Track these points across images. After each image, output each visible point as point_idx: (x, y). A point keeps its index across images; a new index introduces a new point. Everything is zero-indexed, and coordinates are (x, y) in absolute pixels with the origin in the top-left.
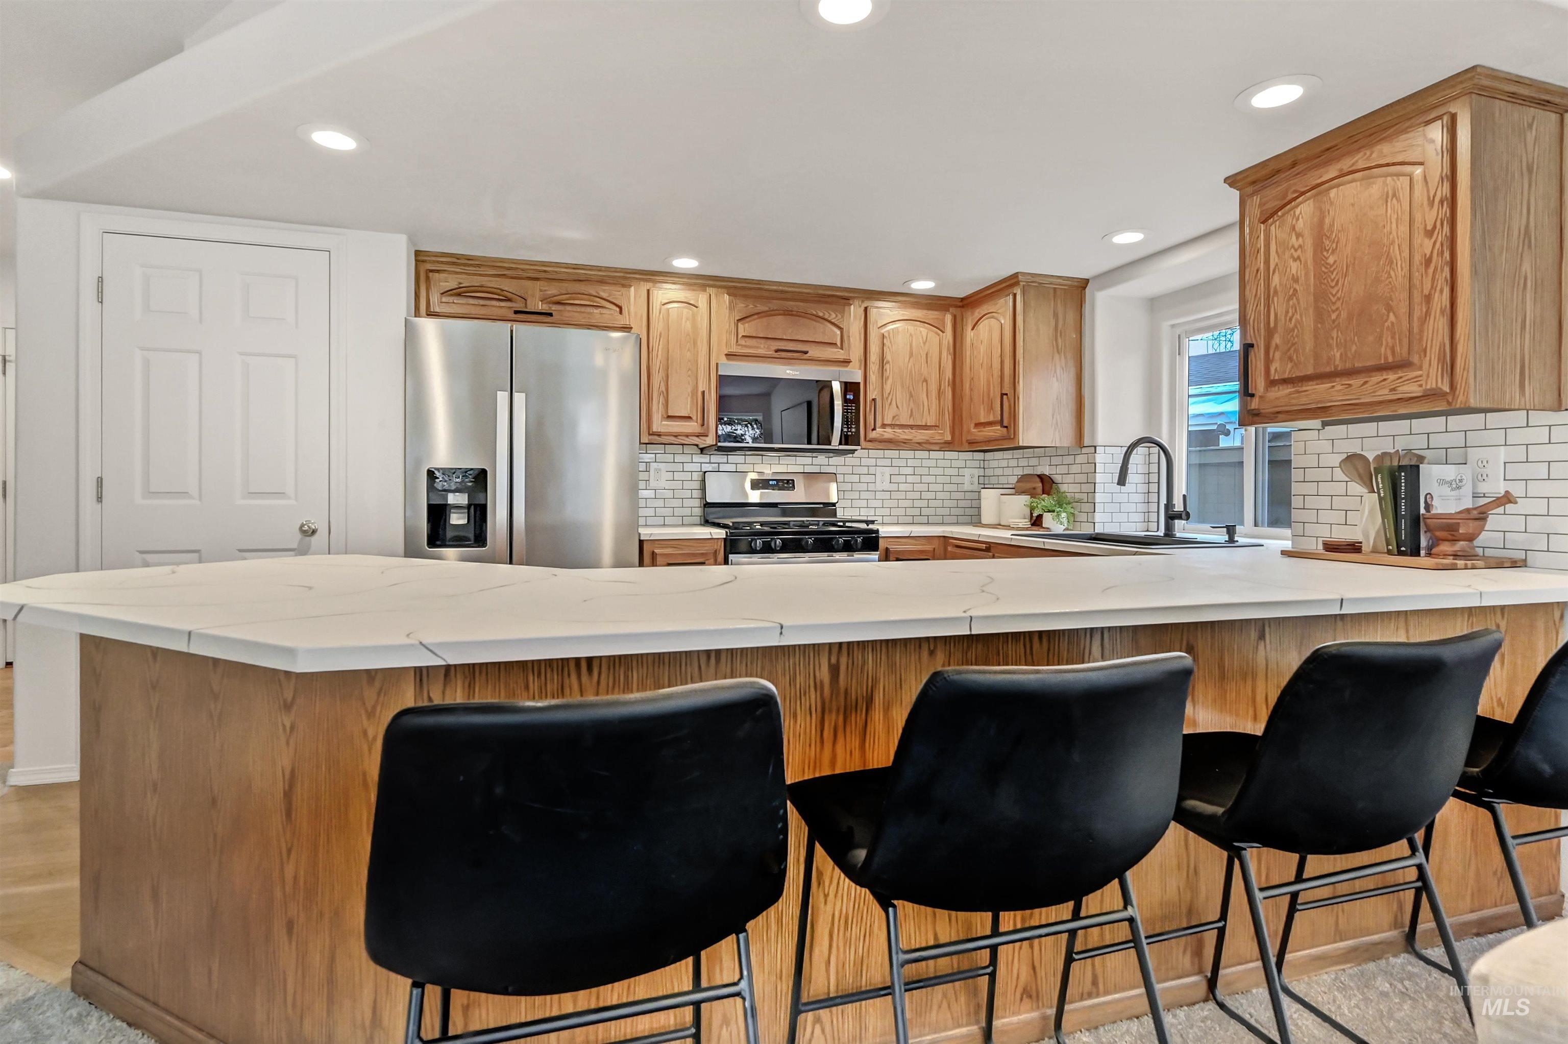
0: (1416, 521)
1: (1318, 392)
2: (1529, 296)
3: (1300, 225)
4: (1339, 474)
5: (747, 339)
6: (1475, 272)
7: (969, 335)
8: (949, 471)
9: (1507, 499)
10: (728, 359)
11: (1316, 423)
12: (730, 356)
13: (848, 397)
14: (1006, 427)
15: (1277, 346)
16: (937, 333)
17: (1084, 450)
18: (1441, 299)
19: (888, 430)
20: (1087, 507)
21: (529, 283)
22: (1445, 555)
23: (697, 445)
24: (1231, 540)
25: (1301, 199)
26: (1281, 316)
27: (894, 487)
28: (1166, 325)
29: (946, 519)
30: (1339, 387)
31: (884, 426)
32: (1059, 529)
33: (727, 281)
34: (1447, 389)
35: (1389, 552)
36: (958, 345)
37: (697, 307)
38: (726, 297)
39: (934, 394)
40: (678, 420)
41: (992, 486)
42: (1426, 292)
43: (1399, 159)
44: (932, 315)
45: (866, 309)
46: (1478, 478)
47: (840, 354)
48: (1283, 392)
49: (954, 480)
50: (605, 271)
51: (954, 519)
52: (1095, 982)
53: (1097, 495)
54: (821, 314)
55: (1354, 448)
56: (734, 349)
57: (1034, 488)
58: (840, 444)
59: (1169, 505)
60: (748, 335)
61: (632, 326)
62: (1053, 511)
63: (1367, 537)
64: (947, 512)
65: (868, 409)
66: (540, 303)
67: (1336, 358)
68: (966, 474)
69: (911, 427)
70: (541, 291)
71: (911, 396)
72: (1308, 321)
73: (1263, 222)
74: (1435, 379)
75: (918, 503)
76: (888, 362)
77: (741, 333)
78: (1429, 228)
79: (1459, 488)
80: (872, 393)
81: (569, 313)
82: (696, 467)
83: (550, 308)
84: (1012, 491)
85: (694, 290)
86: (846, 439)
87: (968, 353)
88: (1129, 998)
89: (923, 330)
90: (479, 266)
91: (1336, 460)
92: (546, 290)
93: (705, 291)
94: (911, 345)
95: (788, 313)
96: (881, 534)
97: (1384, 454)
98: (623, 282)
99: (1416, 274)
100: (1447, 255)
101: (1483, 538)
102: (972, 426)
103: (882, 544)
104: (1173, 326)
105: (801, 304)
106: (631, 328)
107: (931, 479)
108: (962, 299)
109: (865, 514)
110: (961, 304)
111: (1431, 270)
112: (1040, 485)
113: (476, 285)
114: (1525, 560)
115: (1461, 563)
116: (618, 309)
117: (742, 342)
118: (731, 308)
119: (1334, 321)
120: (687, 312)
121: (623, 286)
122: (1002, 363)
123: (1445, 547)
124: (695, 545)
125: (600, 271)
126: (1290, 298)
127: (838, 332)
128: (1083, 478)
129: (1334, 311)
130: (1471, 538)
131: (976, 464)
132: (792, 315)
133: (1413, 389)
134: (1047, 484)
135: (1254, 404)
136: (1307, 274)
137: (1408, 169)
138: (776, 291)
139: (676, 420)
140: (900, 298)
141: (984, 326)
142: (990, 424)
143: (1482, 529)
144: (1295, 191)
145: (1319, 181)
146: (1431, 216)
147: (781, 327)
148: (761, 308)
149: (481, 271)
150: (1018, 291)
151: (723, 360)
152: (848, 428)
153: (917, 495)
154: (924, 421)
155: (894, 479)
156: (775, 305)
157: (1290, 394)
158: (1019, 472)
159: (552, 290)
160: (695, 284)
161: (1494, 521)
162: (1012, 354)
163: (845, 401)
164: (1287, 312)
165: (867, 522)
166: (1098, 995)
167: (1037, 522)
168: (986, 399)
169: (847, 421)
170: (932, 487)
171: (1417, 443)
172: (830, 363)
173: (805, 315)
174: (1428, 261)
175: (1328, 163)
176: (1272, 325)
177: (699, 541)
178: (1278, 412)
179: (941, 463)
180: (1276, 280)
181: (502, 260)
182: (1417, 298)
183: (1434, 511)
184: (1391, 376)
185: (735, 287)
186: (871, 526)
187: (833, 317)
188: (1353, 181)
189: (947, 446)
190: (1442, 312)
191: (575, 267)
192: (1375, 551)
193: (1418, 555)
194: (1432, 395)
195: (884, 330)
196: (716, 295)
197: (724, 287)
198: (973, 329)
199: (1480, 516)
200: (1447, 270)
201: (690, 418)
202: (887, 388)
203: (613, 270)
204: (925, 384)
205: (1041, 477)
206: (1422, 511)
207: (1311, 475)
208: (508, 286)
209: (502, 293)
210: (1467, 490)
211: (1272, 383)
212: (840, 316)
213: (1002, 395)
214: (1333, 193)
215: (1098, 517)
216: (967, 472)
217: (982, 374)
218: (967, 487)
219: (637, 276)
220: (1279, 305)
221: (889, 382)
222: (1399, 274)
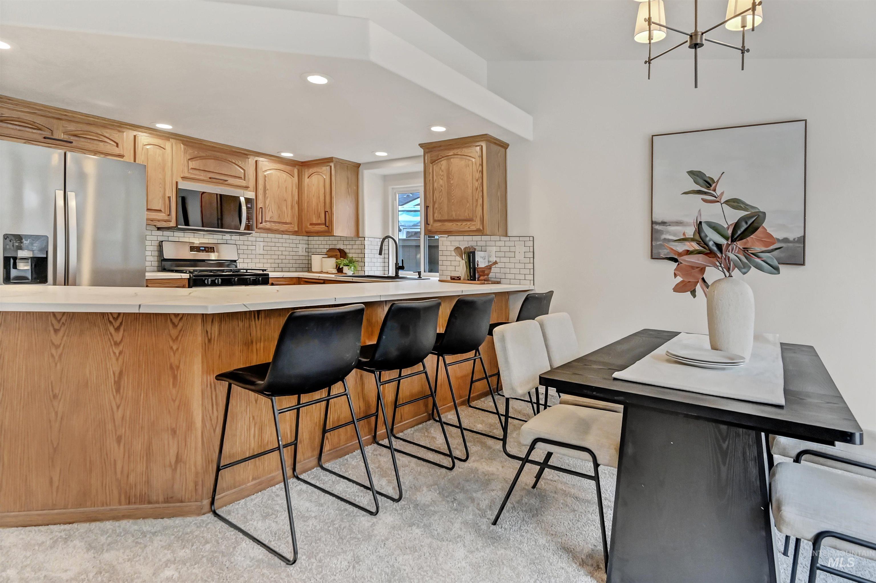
0: (474, 269)
1: (449, 226)
2: (500, 202)
3: (443, 168)
4: (453, 253)
5: (193, 170)
6: (488, 195)
7: (306, 181)
8: (291, 245)
9: (496, 263)
10: (183, 180)
11: (446, 236)
12: (183, 178)
13: (248, 206)
14: (328, 227)
15: (436, 208)
16: (290, 177)
17: (360, 239)
18: (480, 201)
19: (268, 223)
20: (362, 264)
21: (55, 121)
22: (482, 280)
23: (155, 226)
24: (420, 277)
25: (443, 159)
26: (437, 197)
27: (265, 252)
28: (390, 188)
29: (291, 269)
30: (454, 225)
31: (266, 221)
32: (350, 273)
33: (183, 137)
34: (482, 229)
35: (468, 280)
36: (300, 184)
37: (164, 149)
38: (182, 146)
39: (289, 207)
40: (153, 211)
41: (318, 253)
42: (477, 198)
43: (469, 155)
44: (288, 168)
45: (256, 161)
46: (489, 256)
47: (243, 183)
48: (438, 224)
49: (295, 249)
50: (107, 121)
51: (294, 269)
52: (401, 418)
53: (366, 259)
54: (234, 161)
55: (457, 245)
56: (187, 175)
57: (336, 255)
58: (245, 230)
59: (397, 264)
60: (194, 168)
61: (125, 155)
62: (348, 266)
63: (462, 275)
64: (291, 265)
65: (258, 212)
66: (62, 134)
67: (454, 216)
68: (300, 247)
69: (279, 223)
70: (63, 127)
71: (279, 207)
72: (446, 201)
73: (431, 163)
74: (479, 226)
75: (277, 261)
76: (268, 190)
77: (191, 166)
78: (477, 179)
79: (485, 259)
80: (260, 205)
81: (82, 143)
82: (155, 238)
83: (69, 138)
84: (326, 256)
85: (162, 139)
86: (248, 227)
87: (306, 189)
88: (410, 422)
89: (284, 175)
90: (17, 105)
91: (453, 248)
92: (66, 127)
93: (169, 140)
94: (279, 183)
95: (216, 158)
96: (270, 276)
97: (466, 247)
98: (118, 129)
99: (474, 192)
100: (481, 188)
101: (491, 275)
102: (308, 224)
103: (270, 281)
104: (393, 188)
105: (224, 155)
106: (124, 156)
107: (283, 249)
108: (302, 162)
109: (260, 266)
110: (301, 164)
111: (477, 192)
112: (339, 253)
113: (15, 117)
114: (500, 282)
115: (486, 282)
116: (115, 144)
117: (191, 171)
118: (185, 152)
119: (453, 202)
120: (159, 151)
121: (119, 131)
122: (325, 197)
123: (482, 278)
124: (172, 282)
125: (105, 120)
126: (440, 192)
127: (243, 171)
128: (359, 251)
129: (453, 199)
130: (488, 275)
131: (304, 242)
132: (218, 160)
133: (473, 228)
134: (343, 254)
135: (430, 227)
136: (445, 185)
137: (471, 159)
138: (210, 146)
139: (152, 211)
140: (273, 158)
141: (315, 178)
142: (319, 224)
143: (490, 272)
144: (441, 156)
145: (448, 155)
146: (478, 175)
147: (211, 165)
148: (202, 154)
149: (18, 108)
150: (332, 165)
151: (180, 181)
152: (249, 222)
153: (276, 257)
154: (285, 220)
155: (265, 248)
156: (209, 153)
157: (440, 225)
158: (328, 247)
159: (72, 127)
160: (163, 136)
161: (493, 270)
162: (330, 193)
163: (248, 208)
164: (439, 197)
165: (263, 270)
166: (402, 422)
167: (340, 270)
168: (316, 212)
169: (248, 218)
170: (284, 253)
171: (473, 244)
172: (239, 187)
173: (226, 160)
174: (477, 189)
175: (450, 149)
176: (435, 200)
177: (176, 280)
178: (437, 231)
179: (288, 241)
180: (435, 185)
181: (35, 104)
182: (474, 200)
183: (479, 267)
184: (469, 223)
185: (187, 141)
186: (265, 272)
187: (240, 163)
188: (457, 158)
189: (296, 233)
190: (480, 205)
191: (87, 115)
192: (464, 280)
193: (475, 280)
194: (478, 230)
195: (265, 174)
196: (176, 144)
197: (181, 140)
198: (308, 178)
199: (489, 268)
200: (481, 192)
201: (161, 211)
202: (267, 202)
203: (113, 121)
204: (285, 202)
205: (340, 250)
206: (476, 266)
207: (445, 253)
208: (40, 121)
209: (34, 124)
210: (487, 260)
211: (435, 221)
212: (243, 163)
213: (325, 212)
214: (452, 160)
215: (366, 268)
216: (300, 246)
217: (314, 201)
218: (300, 253)
219: (128, 127)
220: (437, 194)
221: (268, 199)
222: (470, 191)
